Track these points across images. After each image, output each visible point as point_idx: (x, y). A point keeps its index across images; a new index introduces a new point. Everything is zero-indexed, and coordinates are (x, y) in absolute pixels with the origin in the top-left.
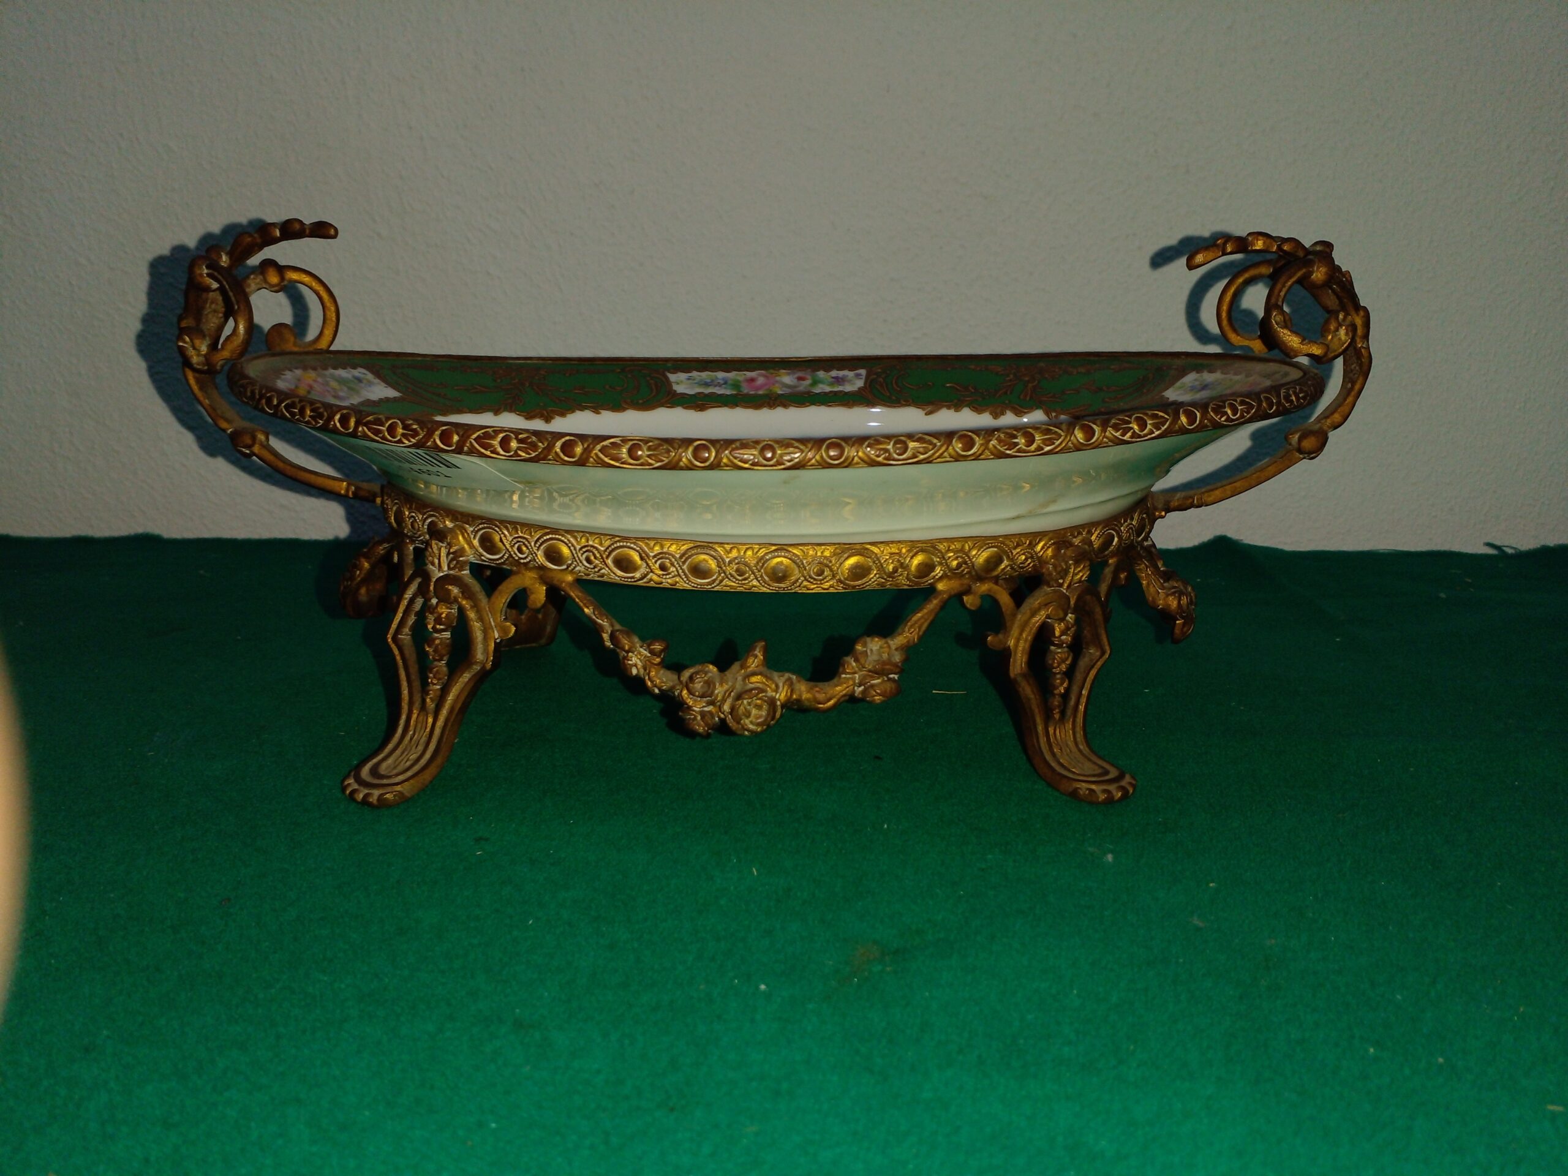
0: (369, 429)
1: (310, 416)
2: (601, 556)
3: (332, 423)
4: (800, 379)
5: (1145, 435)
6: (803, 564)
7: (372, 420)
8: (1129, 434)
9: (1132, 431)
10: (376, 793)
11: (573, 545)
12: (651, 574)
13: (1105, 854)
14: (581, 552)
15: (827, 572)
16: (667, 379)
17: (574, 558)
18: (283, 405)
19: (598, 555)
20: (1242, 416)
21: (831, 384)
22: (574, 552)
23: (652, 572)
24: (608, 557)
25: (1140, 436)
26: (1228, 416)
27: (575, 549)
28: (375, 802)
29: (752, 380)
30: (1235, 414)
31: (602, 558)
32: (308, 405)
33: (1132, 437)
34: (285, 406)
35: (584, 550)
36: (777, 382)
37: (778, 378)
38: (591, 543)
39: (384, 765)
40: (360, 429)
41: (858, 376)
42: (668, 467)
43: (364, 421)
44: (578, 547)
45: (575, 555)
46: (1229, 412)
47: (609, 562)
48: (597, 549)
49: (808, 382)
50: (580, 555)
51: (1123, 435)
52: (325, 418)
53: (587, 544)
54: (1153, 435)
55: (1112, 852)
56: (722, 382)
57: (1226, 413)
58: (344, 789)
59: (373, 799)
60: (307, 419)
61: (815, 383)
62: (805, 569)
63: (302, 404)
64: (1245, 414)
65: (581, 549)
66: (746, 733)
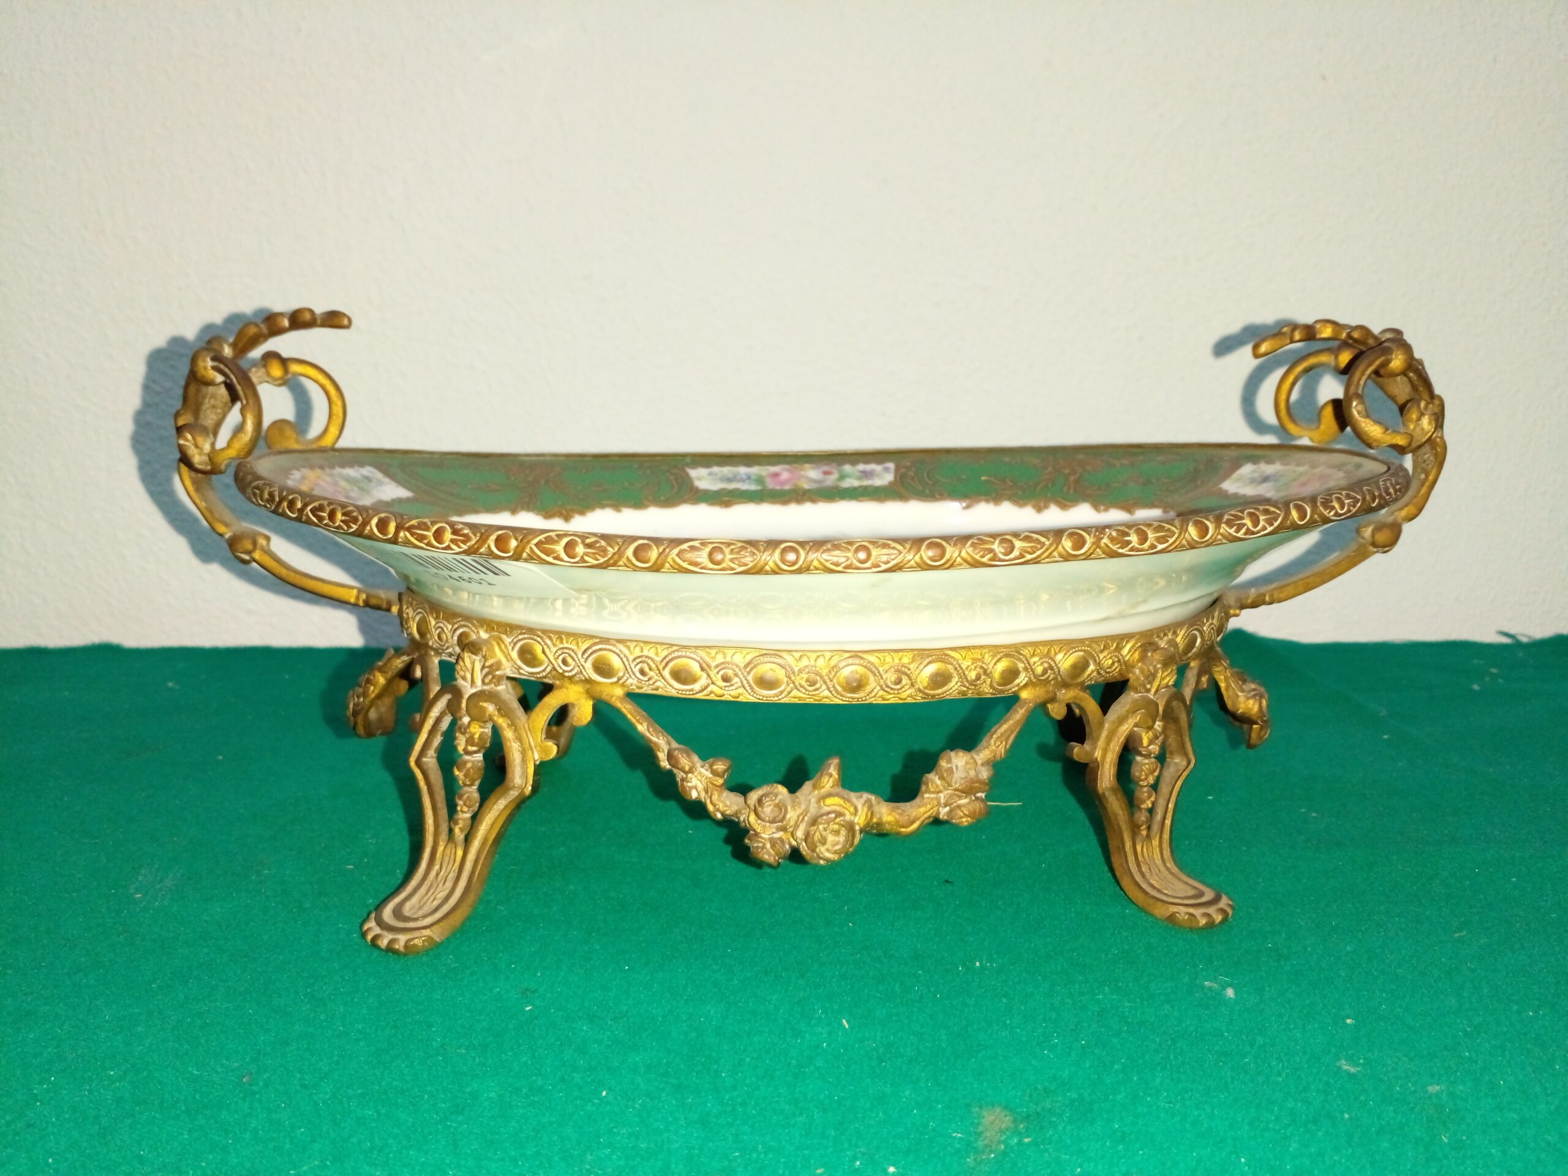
0: (412, 534)
1: (342, 521)
2: (657, 666)
3: (368, 528)
4: (826, 473)
5: (1258, 532)
6: (879, 672)
7: (416, 524)
8: (1243, 531)
9: (1246, 527)
10: (402, 938)
11: (625, 656)
12: (712, 686)
13: (1224, 989)
14: (635, 663)
15: (905, 680)
16: (687, 475)
17: (626, 669)
18: (309, 508)
19: (653, 666)
20: (1349, 511)
21: (859, 478)
22: (626, 663)
23: (713, 683)
24: (664, 668)
25: (1253, 533)
26: (1337, 511)
27: (628, 660)
28: (402, 949)
29: (776, 475)
30: (1342, 508)
31: (658, 669)
32: (340, 508)
33: (1246, 534)
34: (311, 510)
35: (638, 661)
36: (802, 476)
37: (802, 473)
38: (645, 653)
39: (408, 905)
40: (402, 534)
41: (887, 469)
42: (754, 571)
43: (407, 525)
44: (631, 658)
45: (628, 667)
46: (1337, 506)
47: (666, 673)
48: (652, 660)
49: (835, 476)
50: (633, 666)
51: (1237, 531)
52: (359, 523)
53: (641, 654)
54: (1266, 532)
55: (1231, 985)
56: (745, 477)
57: (1333, 508)
58: (364, 935)
59: (400, 946)
60: (337, 524)
61: (842, 477)
62: (882, 678)
63: (331, 507)
64: (1352, 508)
65: (635, 659)
66: (822, 862)
